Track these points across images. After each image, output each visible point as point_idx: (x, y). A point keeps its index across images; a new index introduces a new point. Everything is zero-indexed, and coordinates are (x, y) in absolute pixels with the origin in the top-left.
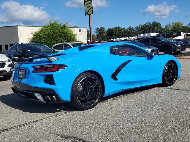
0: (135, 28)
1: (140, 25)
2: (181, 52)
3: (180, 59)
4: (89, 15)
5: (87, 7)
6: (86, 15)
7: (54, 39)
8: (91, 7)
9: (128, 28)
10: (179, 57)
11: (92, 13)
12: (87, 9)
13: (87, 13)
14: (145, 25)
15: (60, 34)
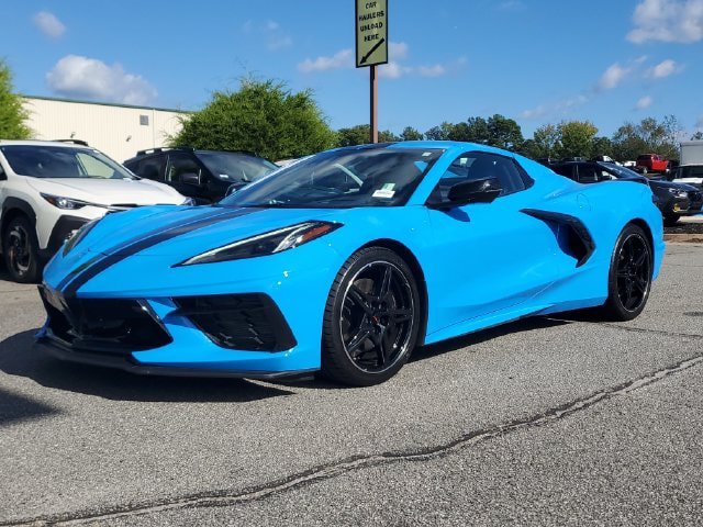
0: (427, 134)
1: (444, 125)
2: (682, 219)
3: (694, 240)
4: (372, 67)
5: (368, 39)
6: (357, 66)
7: (270, 144)
8: (382, 40)
9: (402, 133)
10: (691, 236)
11: (386, 63)
12: (365, 47)
13: (364, 59)
14: (465, 125)
15: (292, 126)
